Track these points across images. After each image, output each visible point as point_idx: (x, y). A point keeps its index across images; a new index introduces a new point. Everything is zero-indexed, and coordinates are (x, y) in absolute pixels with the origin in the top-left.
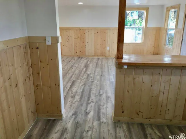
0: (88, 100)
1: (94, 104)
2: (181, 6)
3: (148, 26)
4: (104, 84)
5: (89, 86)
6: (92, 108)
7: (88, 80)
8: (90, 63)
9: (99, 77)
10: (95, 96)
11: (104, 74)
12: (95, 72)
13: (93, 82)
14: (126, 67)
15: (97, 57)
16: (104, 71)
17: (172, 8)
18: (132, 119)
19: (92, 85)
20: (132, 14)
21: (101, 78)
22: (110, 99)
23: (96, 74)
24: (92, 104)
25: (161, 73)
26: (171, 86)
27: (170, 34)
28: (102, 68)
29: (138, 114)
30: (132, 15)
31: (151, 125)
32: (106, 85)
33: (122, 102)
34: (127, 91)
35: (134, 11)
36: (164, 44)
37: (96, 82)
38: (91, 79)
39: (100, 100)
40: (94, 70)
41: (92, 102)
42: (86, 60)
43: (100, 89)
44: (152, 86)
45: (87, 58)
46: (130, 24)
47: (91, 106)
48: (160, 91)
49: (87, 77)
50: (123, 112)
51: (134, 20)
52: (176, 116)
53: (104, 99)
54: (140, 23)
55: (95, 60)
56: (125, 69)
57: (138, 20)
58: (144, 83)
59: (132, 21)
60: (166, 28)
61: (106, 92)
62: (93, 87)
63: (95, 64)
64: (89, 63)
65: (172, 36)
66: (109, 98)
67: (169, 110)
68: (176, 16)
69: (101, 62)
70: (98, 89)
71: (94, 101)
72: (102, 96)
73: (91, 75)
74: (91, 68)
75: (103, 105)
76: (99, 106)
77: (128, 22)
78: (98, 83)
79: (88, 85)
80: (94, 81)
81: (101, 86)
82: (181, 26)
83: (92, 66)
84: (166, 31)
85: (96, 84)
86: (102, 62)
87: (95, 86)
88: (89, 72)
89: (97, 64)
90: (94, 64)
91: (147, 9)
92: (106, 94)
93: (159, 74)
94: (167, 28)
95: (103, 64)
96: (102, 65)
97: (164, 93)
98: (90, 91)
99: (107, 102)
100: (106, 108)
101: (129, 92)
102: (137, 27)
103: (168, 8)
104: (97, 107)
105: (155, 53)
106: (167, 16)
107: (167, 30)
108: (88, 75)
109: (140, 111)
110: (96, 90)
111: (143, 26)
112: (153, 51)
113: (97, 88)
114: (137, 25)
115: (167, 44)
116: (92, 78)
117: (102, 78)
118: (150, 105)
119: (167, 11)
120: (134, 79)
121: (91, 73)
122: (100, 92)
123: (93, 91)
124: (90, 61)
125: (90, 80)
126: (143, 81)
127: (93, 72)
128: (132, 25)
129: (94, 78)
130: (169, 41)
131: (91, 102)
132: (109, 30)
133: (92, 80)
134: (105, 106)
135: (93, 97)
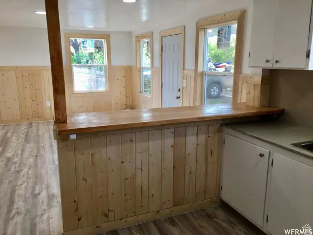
0: (9, 211)
1: (21, 217)
2: (154, 34)
3: (113, 64)
4: (44, 171)
5: (10, 182)
6: (19, 227)
7: (9, 170)
8: (12, 136)
9: (31, 160)
10: (25, 201)
11: (42, 152)
12: (23, 151)
13: (18, 172)
14: (73, 137)
15: (26, 123)
16: (43, 146)
17: (144, 36)
18: (97, 227)
19: (17, 179)
20: (83, 44)
21: (36, 161)
22: (55, 199)
23: (26, 155)
24: (18, 219)
25: (134, 140)
26: (150, 156)
27: (146, 76)
28: (37, 142)
29: (107, 216)
30: (85, 45)
31: (129, 229)
32: (47, 173)
33: (75, 201)
34: (83, 180)
35: (86, 39)
36: (139, 92)
37: (25, 170)
38: (15, 168)
39: (35, 206)
40: (21, 147)
41: (17, 215)
42: (2, 129)
43: (36, 184)
44: (122, 162)
45: (5, 125)
46: (85, 61)
47: (16, 223)
48: (136, 169)
49: (6, 165)
50: (79, 219)
51: (91, 54)
52: (165, 203)
53: (42, 202)
54: (101, 59)
55: (24, 128)
56: (74, 140)
57: (97, 54)
58: (109, 159)
59: (87, 55)
60: (138, 66)
61: (48, 187)
62: (19, 183)
63: (23, 136)
64: (9, 135)
65: (148, 78)
66: (53, 198)
67: (153, 195)
68: (150, 49)
69: (35, 131)
70: (30, 185)
71: (23, 210)
72: (39, 197)
73: (16, 159)
74: (15, 144)
75: (42, 215)
76: (33, 219)
77: (82, 56)
78: (30, 172)
79: (7, 181)
80: (21, 170)
81: (36, 178)
82: (157, 64)
83: (18, 140)
84: (140, 72)
85: (26, 176)
86: (37, 130)
87: (24, 180)
88: (9, 154)
89: (27, 136)
90: (21, 136)
91: (107, 37)
92: (47, 191)
93: (131, 141)
94: (140, 67)
95: (41, 133)
96: (38, 135)
97: (142, 170)
98: (13, 192)
99: (50, 206)
100: (48, 219)
101: (86, 181)
102: (98, 66)
103: (137, 37)
104: (28, 223)
105: (128, 106)
106: (138, 49)
107: (141, 70)
108: (9, 159)
109: (109, 209)
110: (26, 187)
111: (105, 64)
112: (125, 103)
113: (28, 183)
114: (98, 62)
115: (144, 91)
116: (17, 165)
117: (39, 161)
118: (123, 194)
119: (136, 41)
120: (93, 155)
121: (14, 156)
122: (34, 190)
123: (20, 191)
124: (11, 131)
125: (13, 170)
126: (108, 157)
127: (19, 152)
128: (89, 62)
129: (20, 164)
130: (145, 86)
131: (15, 215)
132: (46, 70)
133: (17, 169)
134: (45, 217)
135: (20, 204)
